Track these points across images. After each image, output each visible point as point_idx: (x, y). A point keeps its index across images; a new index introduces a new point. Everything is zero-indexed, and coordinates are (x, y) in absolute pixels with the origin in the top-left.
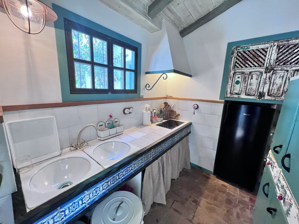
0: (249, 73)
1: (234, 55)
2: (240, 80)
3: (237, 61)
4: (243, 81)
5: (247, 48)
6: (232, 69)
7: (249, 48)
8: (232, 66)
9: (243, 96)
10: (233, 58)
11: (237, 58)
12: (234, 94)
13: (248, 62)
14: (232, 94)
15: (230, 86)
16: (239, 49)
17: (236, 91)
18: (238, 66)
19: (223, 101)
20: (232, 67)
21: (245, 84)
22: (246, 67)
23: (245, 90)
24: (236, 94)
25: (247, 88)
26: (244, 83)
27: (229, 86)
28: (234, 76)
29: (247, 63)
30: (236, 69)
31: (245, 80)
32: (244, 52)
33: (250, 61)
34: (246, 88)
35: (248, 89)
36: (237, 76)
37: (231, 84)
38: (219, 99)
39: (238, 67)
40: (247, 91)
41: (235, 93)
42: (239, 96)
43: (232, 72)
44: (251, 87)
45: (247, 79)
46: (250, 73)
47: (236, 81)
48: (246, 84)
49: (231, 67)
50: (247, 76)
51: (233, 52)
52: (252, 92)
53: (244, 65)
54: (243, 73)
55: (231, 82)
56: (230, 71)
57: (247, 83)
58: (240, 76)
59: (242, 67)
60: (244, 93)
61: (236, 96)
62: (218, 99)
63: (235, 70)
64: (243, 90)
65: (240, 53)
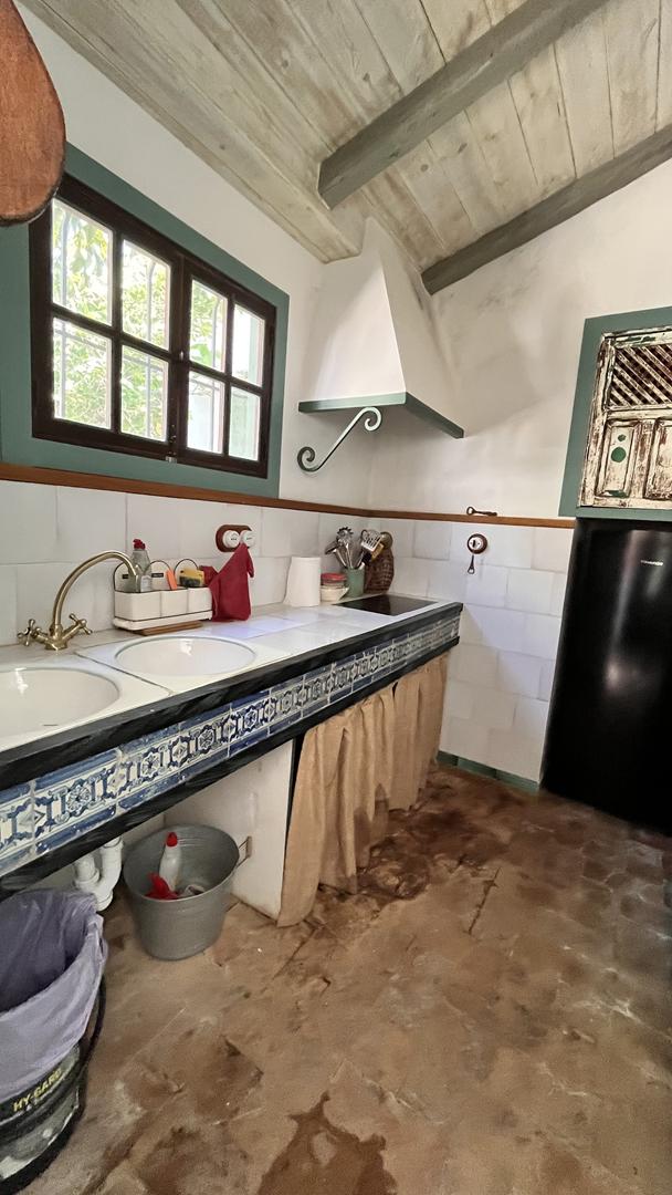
0: (653, 422)
1: (607, 360)
2: (625, 445)
3: (616, 380)
4: (636, 449)
5: (646, 339)
6: (599, 409)
7: (654, 339)
8: (600, 397)
9: (637, 502)
10: (604, 371)
11: (615, 372)
12: (607, 494)
13: (650, 386)
14: (600, 496)
15: (595, 466)
16: (620, 342)
17: (612, 486)
18: (620, 398)
19: (574, 519)
20: (600, 403)
21: (641, 460)
22: (645, 402)
23: (643, 479)
24: (615, 494)
25: (647, 475)
26: (638, 457)
27: (591, 468)
28: (608, 434)
29: (647, 389)
30: (612, 408)
31: (642, 445)
32: (638, 353)
33: (655, 382)
34: (644, 472)
35: (650, 477)
36: (617, 433)
37: (596, 459)
38: (560, 515)
39: (618, 402)
40: (650, 482)
41: (610, 492)
42: (623, 500)
43: (602, 419)
44: (661, 469)
45: (648, 443)
46: (658, 421)
47: (612, 449)
48: (646, 460)
49: (596, 401)
50: (648, 433)
51: (604, 351)
52: (663, 488)
53: (639, 396)
54: (635, 422)
55: (598, 454)
56: (595, 417)
57: (650, 456)
58: (624, 431)
59: (631, 402)
60: (641, 492)
61: (614, 502)
62: (553, 514)
63: (611, 412)
64: (636, 480)
65: (625, 354)
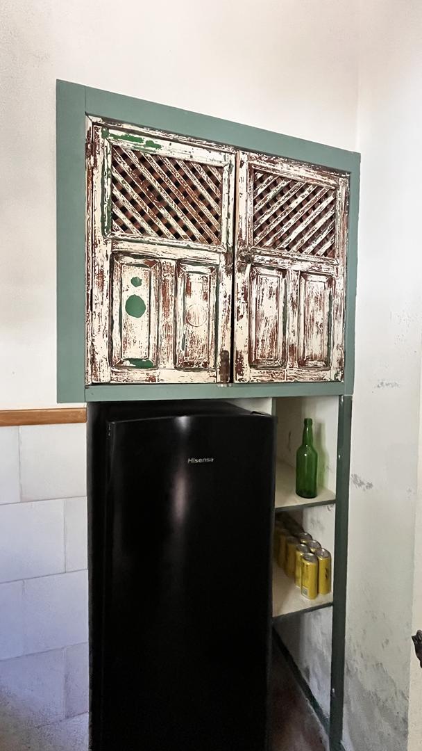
0: (174, 263)
1: (100, 158)
2: (142, 292)
3: (117, 193)
4: (157, 300)
5: (149, 144)
6: (99, 234)
8: (98, 214)
9: (168, 374)
10: (97, 174)
11: (114, 181)
12: (128, 363)
13: (163, 212)
14: (118, 366)
15: (105, 321)
16: (116, 137)
17: (134, 352)
18: (127, 222)
19: (84, 405)
20: (98, 225)
21: (166, 316)
22: (160, 233)
23: (171, 342)
24: (139, 364)
25: (175, 336)
26: (161, 312)
27: (99, 324)
28: (117, 273)
29: (160, 216)
30: (117, 234)
31: (164, 294)
32: (142, 160)
33: (169, 209)
34: (172, 334)
35: (179, 340)
36: (129, 274)
37: (104, 310)
38: (59, 401)
39: (124, 228)
40: (179, 347)
41: (131, 360)
42: (151, 373)
43: (104, 250)
44: (191, 329)
45: (170, 292)
46: (180, 262)
47: (125, 296)
48: (172, 316)
49: (93, 220)
50: (170, 278)
51: (94, 144)
53: (151, 223)
54: (150, 261)
55: (106, 302)
56: (95, 245)
57: (175, 311)
58: (139, 273)
59: (142, 230)
60: (171, 361)
61: (139, 375)
63: (116, 241)
64: (164, 343)
65: (125, 157)
